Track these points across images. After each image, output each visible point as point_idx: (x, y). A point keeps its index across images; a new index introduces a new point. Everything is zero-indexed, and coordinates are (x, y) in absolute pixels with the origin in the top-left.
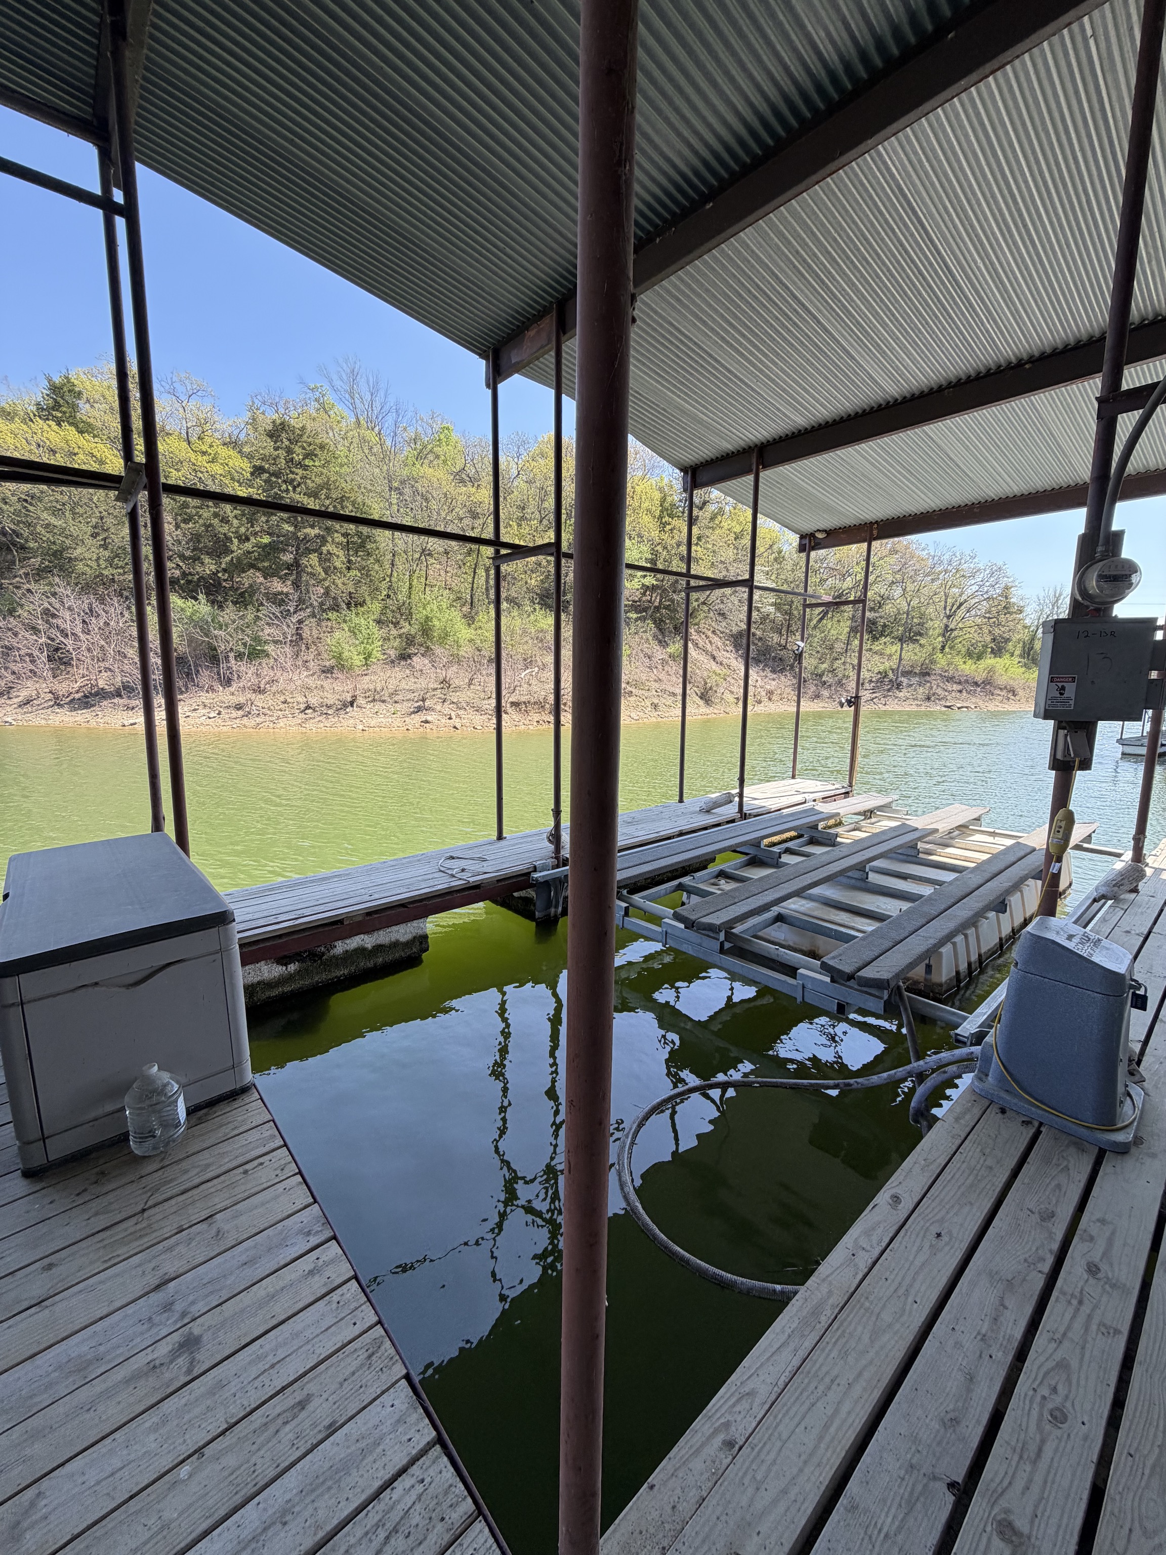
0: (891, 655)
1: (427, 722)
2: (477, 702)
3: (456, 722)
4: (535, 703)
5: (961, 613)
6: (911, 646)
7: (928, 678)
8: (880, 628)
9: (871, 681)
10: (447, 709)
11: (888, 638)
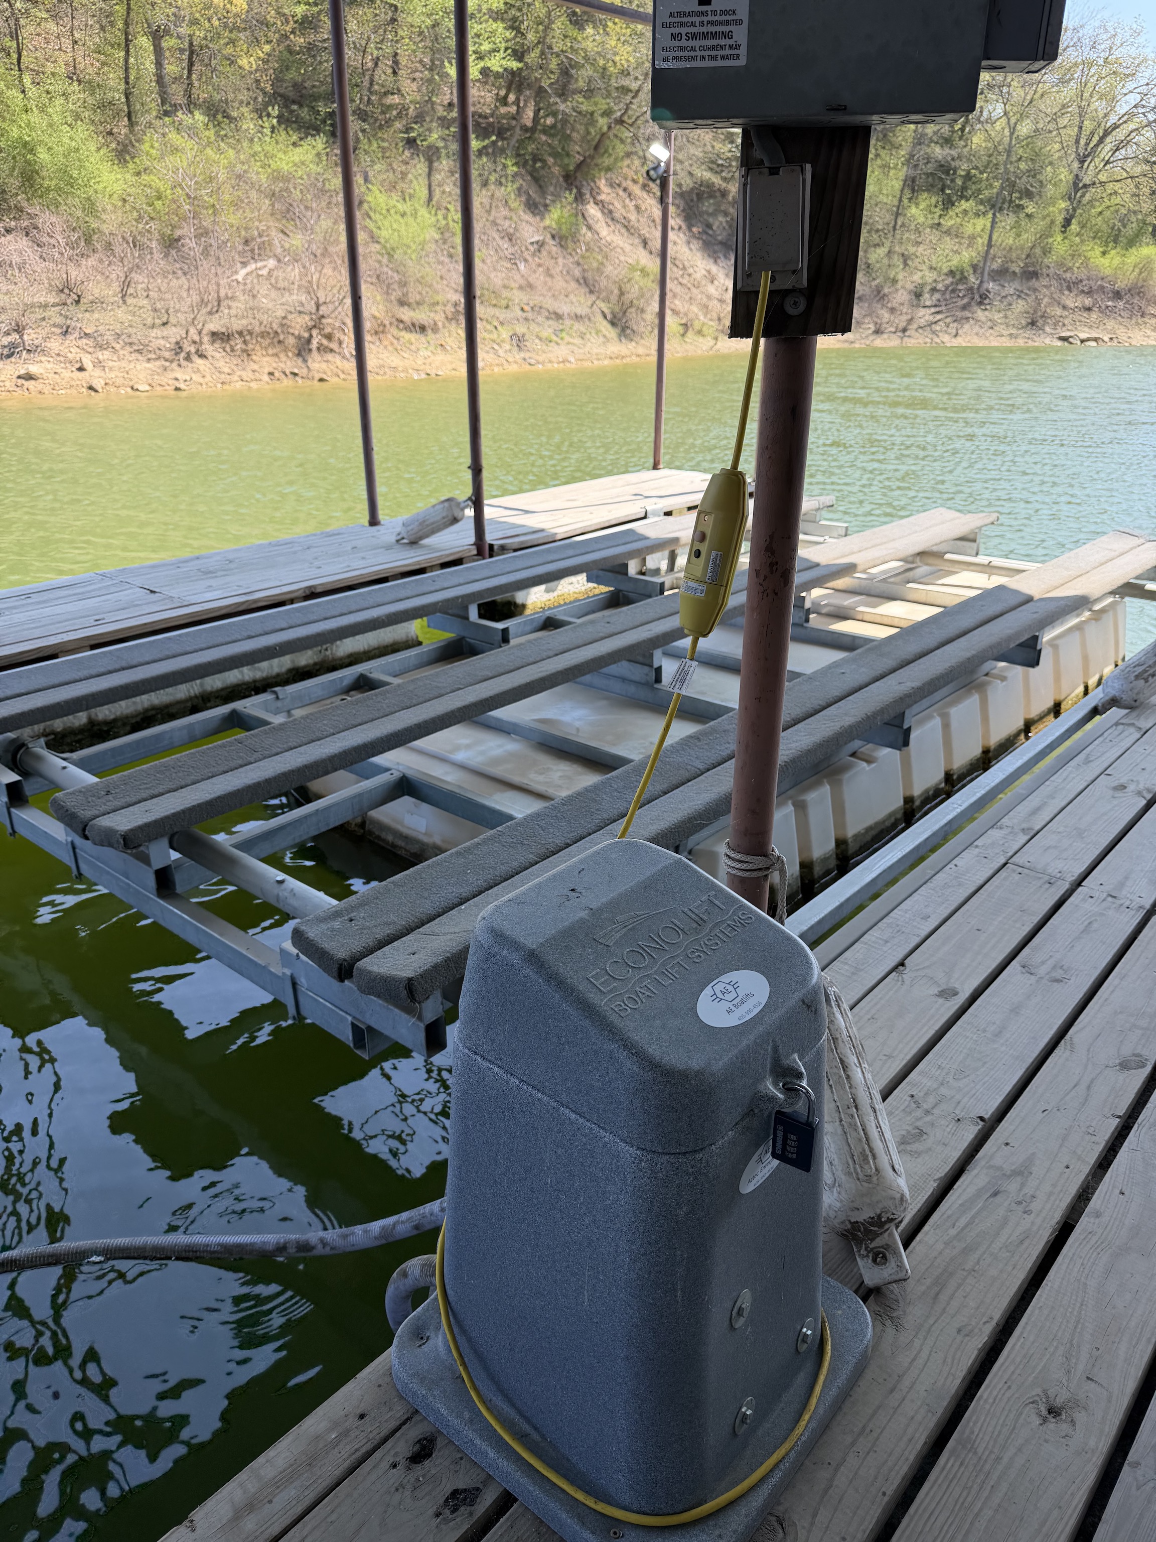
0: (972, 238)
1: (29, 377)
2: (138, 334)
3: (96, 377)
4: (263, 335)
5: (1105, 150)
6: (1011, 219)
7: (1034, 283)
8: (959, 182)
9: (934, 290)
10: (72, 348)
11: (972, 202)
